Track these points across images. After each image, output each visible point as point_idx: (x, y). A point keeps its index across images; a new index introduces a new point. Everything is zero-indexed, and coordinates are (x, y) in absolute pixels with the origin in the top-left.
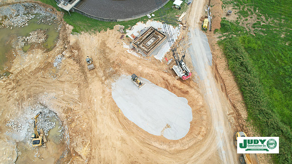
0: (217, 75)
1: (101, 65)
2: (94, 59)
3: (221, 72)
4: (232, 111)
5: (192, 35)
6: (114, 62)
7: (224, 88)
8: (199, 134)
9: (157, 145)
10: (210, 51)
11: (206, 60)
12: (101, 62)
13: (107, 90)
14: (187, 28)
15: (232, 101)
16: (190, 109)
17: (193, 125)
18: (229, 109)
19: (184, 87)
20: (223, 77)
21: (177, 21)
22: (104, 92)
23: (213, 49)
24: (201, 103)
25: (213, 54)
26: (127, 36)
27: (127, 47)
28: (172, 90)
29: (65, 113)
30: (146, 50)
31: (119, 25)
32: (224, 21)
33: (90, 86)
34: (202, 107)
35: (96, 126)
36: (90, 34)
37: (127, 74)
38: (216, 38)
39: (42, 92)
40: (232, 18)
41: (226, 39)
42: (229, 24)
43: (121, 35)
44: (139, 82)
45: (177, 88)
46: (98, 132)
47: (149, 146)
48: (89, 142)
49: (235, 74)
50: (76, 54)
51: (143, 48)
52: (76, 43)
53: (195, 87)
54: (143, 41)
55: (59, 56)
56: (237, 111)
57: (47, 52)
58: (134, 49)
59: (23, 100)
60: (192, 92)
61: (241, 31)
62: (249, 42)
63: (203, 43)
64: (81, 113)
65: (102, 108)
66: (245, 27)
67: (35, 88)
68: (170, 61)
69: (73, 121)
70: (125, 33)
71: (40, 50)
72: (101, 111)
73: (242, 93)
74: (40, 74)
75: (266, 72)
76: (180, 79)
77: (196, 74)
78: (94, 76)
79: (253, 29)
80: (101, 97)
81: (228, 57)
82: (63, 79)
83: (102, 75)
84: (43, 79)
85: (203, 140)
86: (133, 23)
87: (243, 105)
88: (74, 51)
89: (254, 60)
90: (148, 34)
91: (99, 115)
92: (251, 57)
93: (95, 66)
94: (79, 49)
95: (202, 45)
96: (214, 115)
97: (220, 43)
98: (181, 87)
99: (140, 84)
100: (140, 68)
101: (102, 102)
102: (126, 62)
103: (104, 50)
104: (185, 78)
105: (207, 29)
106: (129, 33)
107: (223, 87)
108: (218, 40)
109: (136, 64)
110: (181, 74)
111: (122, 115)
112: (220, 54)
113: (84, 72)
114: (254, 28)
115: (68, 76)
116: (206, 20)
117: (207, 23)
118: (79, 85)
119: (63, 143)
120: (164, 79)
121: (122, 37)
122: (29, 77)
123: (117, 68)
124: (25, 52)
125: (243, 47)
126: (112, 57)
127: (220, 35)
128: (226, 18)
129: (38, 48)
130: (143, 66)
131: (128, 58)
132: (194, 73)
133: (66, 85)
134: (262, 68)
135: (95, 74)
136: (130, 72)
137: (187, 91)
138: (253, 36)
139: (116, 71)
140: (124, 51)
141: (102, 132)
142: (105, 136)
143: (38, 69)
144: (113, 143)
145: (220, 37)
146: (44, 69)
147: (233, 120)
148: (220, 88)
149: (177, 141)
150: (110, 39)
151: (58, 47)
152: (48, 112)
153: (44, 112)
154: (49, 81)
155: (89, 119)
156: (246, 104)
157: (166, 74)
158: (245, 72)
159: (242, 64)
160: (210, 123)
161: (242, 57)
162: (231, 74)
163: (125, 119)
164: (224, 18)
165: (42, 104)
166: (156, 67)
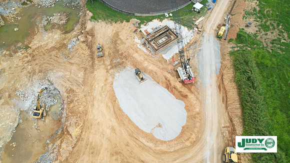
0: (221, 85)
1: (109, 54)
2: (105, 48)
3: (226, 82)
4: (228, 125)
5: (205, 41)
6: (122, 54)
7: (225, 100)
8: (188, 140)
9: (144, 141)
10: (220, 60)
11: (214, 68)
12: (111, 52)
13: (110, 79)
14: (201, 33)
15: (230, 114)
16: (185, 113)
17: (184, 130)
18: (225, 122)
19: (185, 90)
20: (227, 88)
21: (193, 24)
22: (106, 80)
23: (223, 58)
24: (197, 110)
25: (222, 63)
26: (141, 31)
27: (139, 41)
28: (171, 91)
29: (68, 93)
30: (156, 47)
31: (136, 19)
32: (241, 32)
33: (95, 72)
34: (198, 114)
35: (92, 111)
36: (106, 23)
37: (132, 67)
38: (229, 47)
39: (52, 70)
40: (251, 30)
41: (239, 50)
42: (246, 36)
43: (135, 28)
44: (141, 77)
45: (177, 90)
46: (92, 117)
47: (136, 140)
48: (82, 124)
49: (239, 88)
50: (89, 40)
51: (154, 45)
52: (92, 29)
53: (196, 93)
54: (154, 38)
55: (74, 39)
56: (233, 125)
57: (65, 34)
58: (144, 44)
59: (34, 74)
60: (191, 97)
61: (257, 45)
62: (263, 57)
63: (215, 50)
64: (81, 95)
65: (101, 95)
66: (263, 41)
67: (47, 65)
68: (176, 63)
69: (72, 101)
70: (140, 28)
71: (59, 31)
72: (100, 98)
73: (243, 108)
74: (54, 53)
75: (273, 92)
76: (183, 82)
77: (200, 80)
78: (100, 64)
79: (271, 45)
80: (103, 85)
81: (236, 68)
82: (72, 61)
83: (108, 64)
84: (56, 58)
85: (190, 146)
86: (150, 19)
87: (241, 121)
88: (88, 37)
89: (263, 76)
90: (161, 33)
91: (96, 101)
92: (261, 72)
93: (104, 54)
94: (93, 36)
95: (213, 52)
96: (208, 124)
97: (232, 53)
98: (181, 90)
99: (142, 79)
100: (146, 64)
101: (102, 90)
102: (134, 56)
103: (116, 41)
104: (187, 82)
105: (221, 38)
106: (143, 28)
107: (225, 98)
108: (230, 50)
109: (142, 59)
110: (183, 77)
111: (118, 105)
112: (229, 64)
113: (92, 58)
114: (273, 44)
115: (78, 59)
116: (223, 28)
117: (223, 31)
118: (86, 69)
119: (60, 121)
120: (166, 79)
121: (136, 31)
122: (44, 54)
123: (124, 60)
124: (46, 30)
125: (255, 62)
126: (122, 48)
127: (234, 45)
128: (245, 29)
129: (58, 28)
130: (149, 62)
131: (137, 52)
132: (198, 79)
133: (74, 68)
134: (270, 87)
135: (102, 62)
136: (135, 66)
137: (187, 95)
138: (269, 52)
139: (123, 62)
140: (134, 45)
141: (96, 118)
142: (97, 122)
143: (54, 48)
144: (103, 130)
145: (233, 48)
146: (59, 49)
147: (227, 134)
148: (221, 99)
149: (165, 142)
150: (124, 31)
151: (75, 31)
152: (53, 89)
153: (50, 88)
154: (60, 60)
155: (87, 103)
156: (244, 120)
157: (169, 74)
158: (250, 87)
159: (249, 79)
160: (201, 132)
161: (251, 71)
162: (235, 87)
163: (120, 109)
164: (243, 29)
165: (49, 81)
166: (161, 66)
